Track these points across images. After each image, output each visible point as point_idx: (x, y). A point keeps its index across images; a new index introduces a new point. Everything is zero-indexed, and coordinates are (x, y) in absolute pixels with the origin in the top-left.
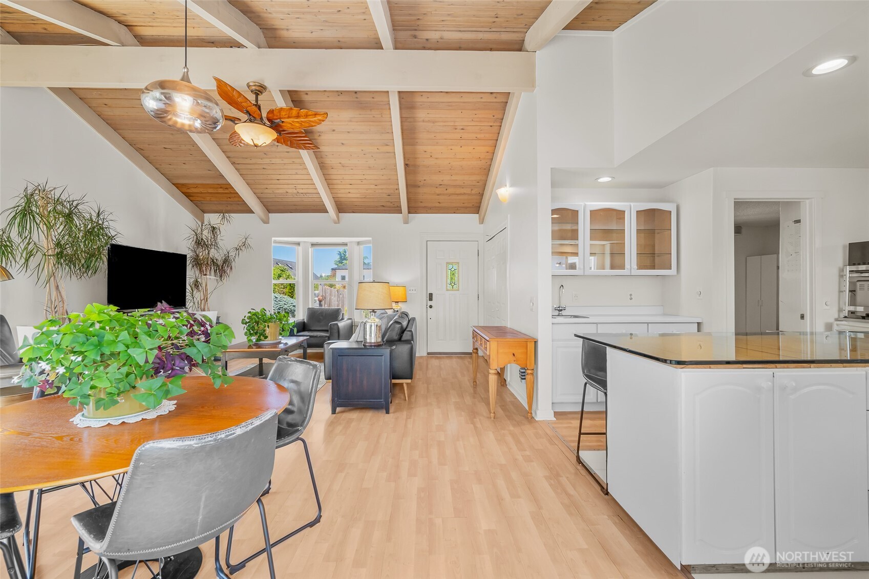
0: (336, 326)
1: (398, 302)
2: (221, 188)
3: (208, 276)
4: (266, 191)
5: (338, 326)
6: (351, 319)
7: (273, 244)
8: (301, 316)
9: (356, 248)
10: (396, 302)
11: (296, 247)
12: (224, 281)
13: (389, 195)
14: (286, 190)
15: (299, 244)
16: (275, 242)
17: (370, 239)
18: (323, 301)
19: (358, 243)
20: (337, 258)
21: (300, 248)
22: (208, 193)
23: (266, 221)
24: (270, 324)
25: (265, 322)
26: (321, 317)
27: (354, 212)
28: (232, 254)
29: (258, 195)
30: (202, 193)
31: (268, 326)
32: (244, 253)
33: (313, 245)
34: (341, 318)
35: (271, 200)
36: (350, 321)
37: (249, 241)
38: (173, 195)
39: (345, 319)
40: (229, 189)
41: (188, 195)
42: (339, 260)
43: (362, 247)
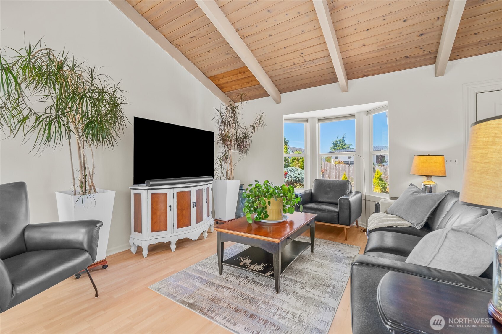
0: (346, 202)
1: (431, 176)
2: (240, 73)
3: (231, 150)
4: (277, 67)
5: (349, 201)
6: (360, 192)
7: (284, 122)
8: (309, 186)
9: (365, 118)
10: (427, 176)
11: (304, 123)
12: (245, 155)
13: (422, 35)
14: (293, 60)
15: (306, 120)
16: (287, 119)
17: (386, 103)
18: (325, 173)
19: (368, 113)
20: (332, 146)
21: (308, 125)
22: (233, 81)
23: (278, 102)
24: (272, 200)
25: (266, 197)
26: (328, 189)
27: (365, 76)
28: (250, 130)
29: (269, 73)
30: (228, 82)
31: (269, 203)
32: (259, 130)
33: (320, 120)
34: (349, 192)
35: (280, 77)
36: (359, 195)
37: (262, 119)
38: (209, 87)
39: (354, 193)
40: (246, 73)
41: (220, 87)
42: (333, 147)
43: (371, 116)
